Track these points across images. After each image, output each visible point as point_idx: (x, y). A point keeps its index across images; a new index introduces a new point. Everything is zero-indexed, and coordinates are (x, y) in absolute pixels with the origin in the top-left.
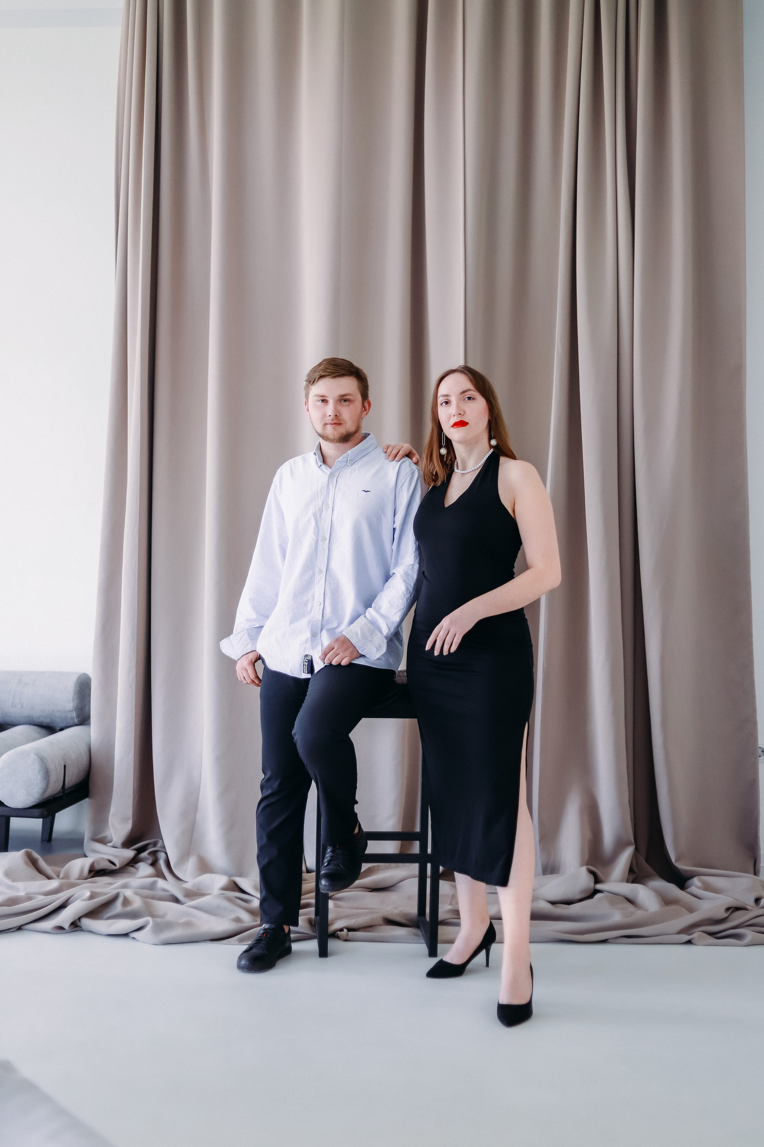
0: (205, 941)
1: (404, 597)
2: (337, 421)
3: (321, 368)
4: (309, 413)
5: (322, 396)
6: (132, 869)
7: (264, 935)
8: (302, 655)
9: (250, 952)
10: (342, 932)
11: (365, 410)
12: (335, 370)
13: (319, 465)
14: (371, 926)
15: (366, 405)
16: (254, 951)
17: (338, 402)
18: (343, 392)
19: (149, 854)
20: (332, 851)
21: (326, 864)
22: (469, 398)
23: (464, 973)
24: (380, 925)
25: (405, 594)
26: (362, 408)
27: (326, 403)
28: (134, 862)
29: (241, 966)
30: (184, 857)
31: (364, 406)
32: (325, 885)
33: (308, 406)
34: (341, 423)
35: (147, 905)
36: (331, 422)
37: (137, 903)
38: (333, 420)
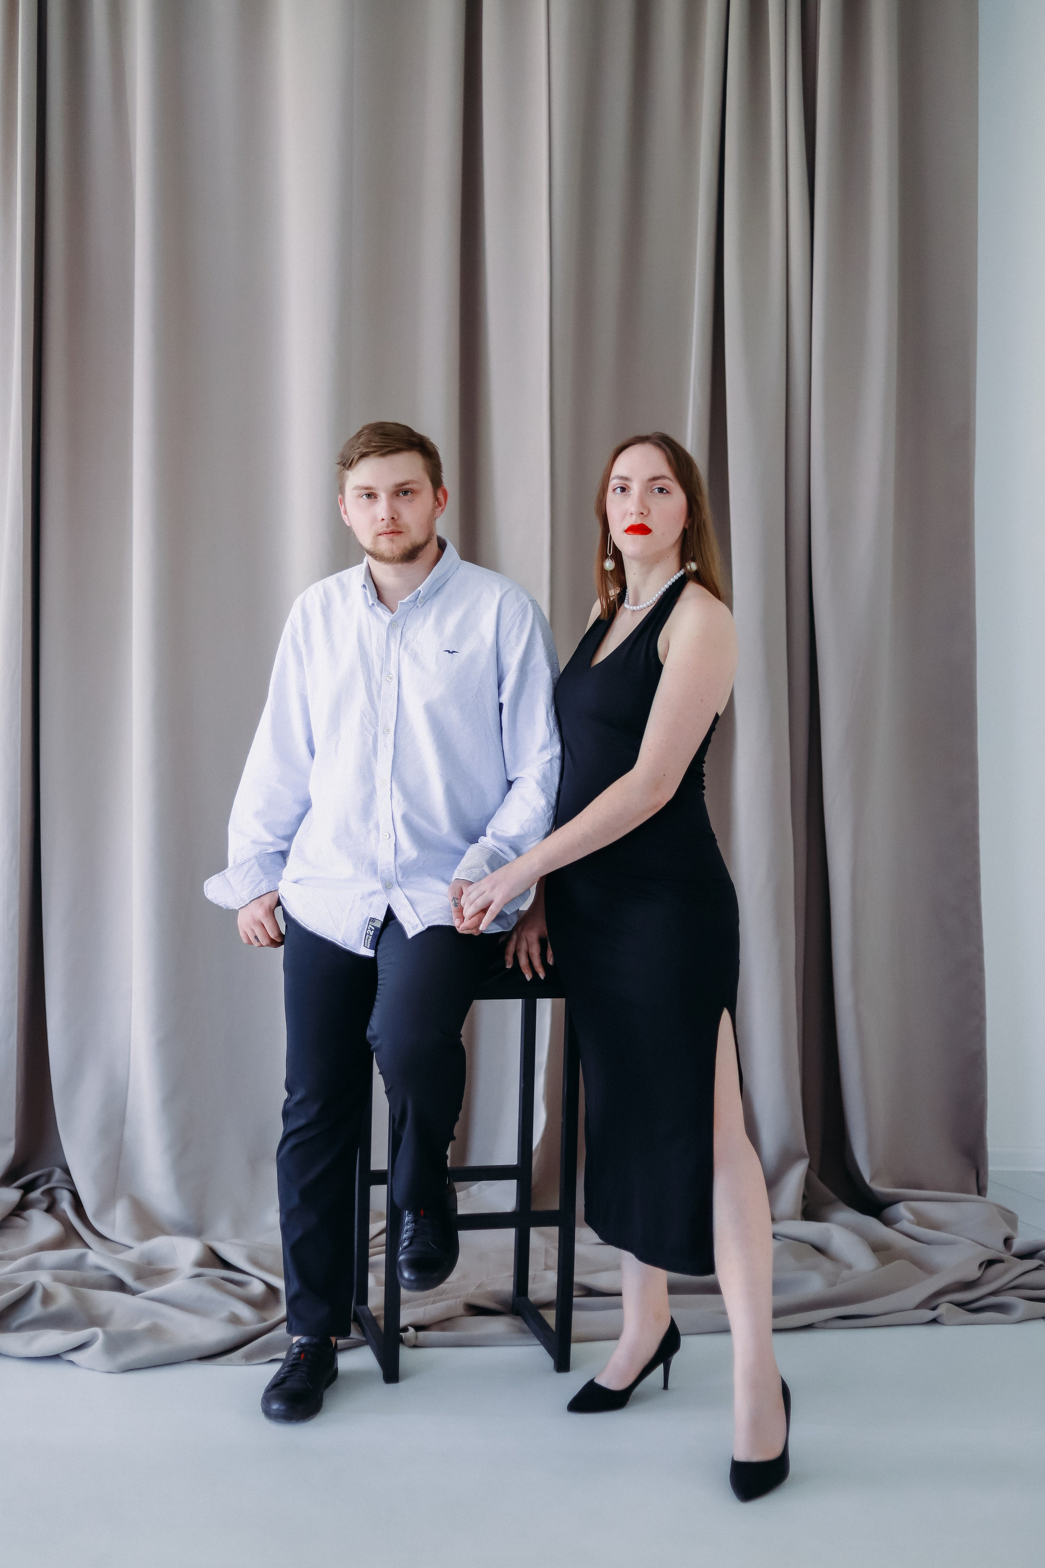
0: (190, 1360)
1: (545, 816)
2: (395, 529)
3: (360, 440)
4: (348, 517)
5: (367, 488)
6: (19, 1221)
7: (303, 1356)
8: (365, 917)
9: (281, 1387)
10: (407, 1334)
11: (440, 505)
12: (384, 443)
13: (371, 602)
14: (448, 1319)
15: (441, 496)
16: (288, 1385)
17: (394, 496)
18: (400, 479)
19: (43, 1193)
20: (415, 1221)
21: (405, 1244)
22: (661, 490)
23: (629, 1402)
24: (463, 1316)
25: (546, 811)
26: (435, 503)
27: (374, 500)
28: (21, 1208)
29: (273, 1412)
30: (107, 1203)
31: (437, 499)
32: (409, 1280)
33: (345, 506)
34: (400, 530)
35: (80, 1299)
36: (385, 529)
37: (64, 1297)
38: (388, 527)
